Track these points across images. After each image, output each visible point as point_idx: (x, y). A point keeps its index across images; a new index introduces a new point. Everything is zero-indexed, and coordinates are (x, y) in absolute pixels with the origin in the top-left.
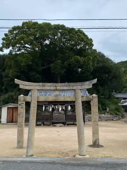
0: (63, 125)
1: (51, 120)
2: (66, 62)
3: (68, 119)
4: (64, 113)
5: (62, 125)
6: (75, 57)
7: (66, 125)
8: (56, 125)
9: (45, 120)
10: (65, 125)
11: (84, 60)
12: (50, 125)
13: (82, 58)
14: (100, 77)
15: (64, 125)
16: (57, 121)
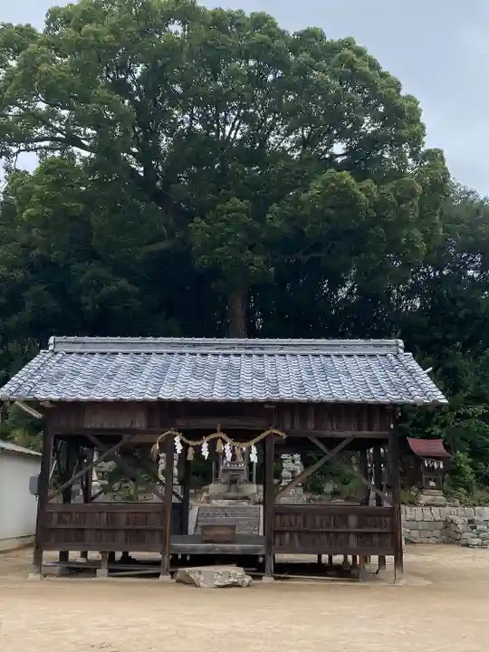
0: (248, 579)
1: (164, 541)
2: (275, 207)
3: (282, 532)
4: (260, 496)
5: (236, 572)
6: (326, 176)
7: (267, 579)
8: (193, 572)
9: (121, 536)
10: (260, 578)
11: (375, 195)
12: (157, 575)
13: (368, 183)
14: (460, 304)
15: (254, 577)
16: (202, 548)
